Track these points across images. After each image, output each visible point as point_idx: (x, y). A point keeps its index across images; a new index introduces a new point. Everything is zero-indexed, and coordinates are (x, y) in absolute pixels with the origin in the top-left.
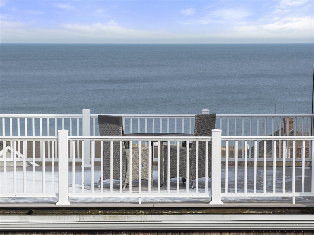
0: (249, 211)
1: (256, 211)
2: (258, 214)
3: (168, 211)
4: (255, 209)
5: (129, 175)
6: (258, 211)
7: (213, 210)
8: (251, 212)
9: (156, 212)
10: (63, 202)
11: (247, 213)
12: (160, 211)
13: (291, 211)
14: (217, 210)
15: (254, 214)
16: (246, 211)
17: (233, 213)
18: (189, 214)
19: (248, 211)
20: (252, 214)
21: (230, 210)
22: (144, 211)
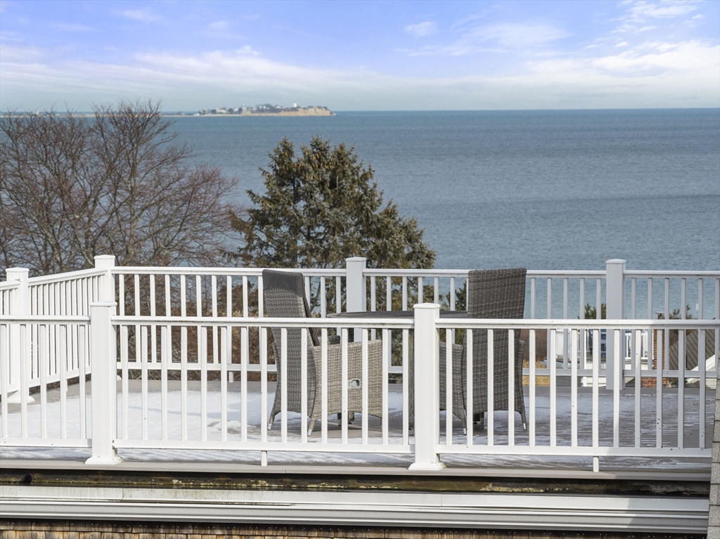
0: (493, 485)
1: (509, 487)
2: (513, 493)
3: (319, 483)
4: (506, 481)
6: (512, 487)
7: (414, 482)
8: (497, 489)
9: (293, 484)
10: (102, 459)
11: (488, 490)
12: (303, 483)
13: (585, 487)
14: (423, 482)
15: (504, 492)
16: (485, 487)
17: (458, 489)
18: (364, 489)
19: (490, 485)
20: (499, 492)
21: (452, 483)
22: (267, 482)
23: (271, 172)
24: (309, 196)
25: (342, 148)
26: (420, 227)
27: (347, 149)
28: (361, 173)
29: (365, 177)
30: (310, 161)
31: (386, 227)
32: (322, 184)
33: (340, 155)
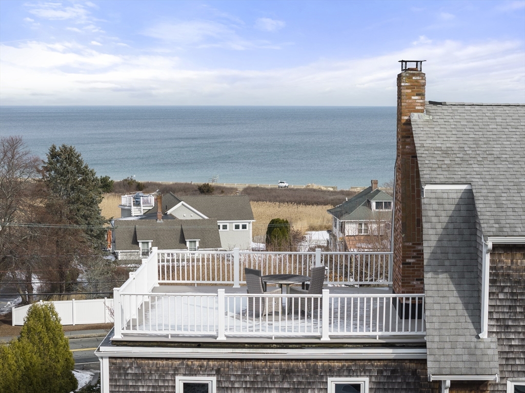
3: (293, 345)
4: (351, 344)
5: (266, 310)
6: (353, 345)
7: (323, 344)
8: (349, 346)
9: (284, 345)
10: (221, 338)
13: (376, 345)
14: (325, 344)
16: (345, 345)
17: (336, 346)
19: (347, 345)
21: (334, 344)
22: (276, 345)
23: (49, 155)
24: (62, 162)
25: (71, 147)
26: (95, 171)
27: (73, 147)
28: (77, 155)
29: (78, 156)
30: (62, 151)
31: (86, 171)
32: (66, 158)
33: (71, 150)
